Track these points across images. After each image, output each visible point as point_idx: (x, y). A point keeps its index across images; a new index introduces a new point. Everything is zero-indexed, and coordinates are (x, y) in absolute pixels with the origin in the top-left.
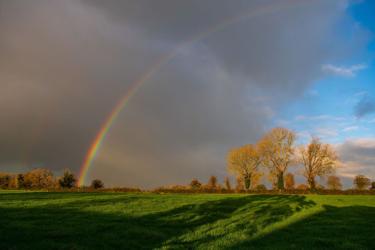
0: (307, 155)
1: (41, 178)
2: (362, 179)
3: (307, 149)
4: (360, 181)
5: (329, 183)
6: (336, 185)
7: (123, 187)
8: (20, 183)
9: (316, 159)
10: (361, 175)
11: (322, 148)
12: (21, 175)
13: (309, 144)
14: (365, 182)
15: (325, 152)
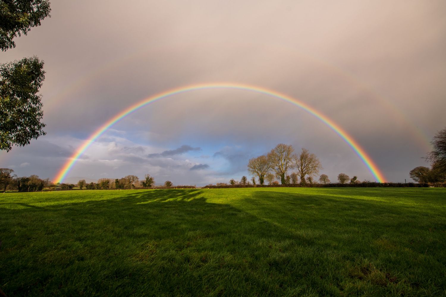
0: (299, 161)
1: (131, 181)
2: (343, 176)
3: (299, 158)
4: (342, 178)
5: (321, 179)
6: (326, 181)
7: (183, 186)
8: (116, 184)
9: (306, 164)
10: (343, 173)
11: (309, 157)
12: (117, 180)
13: (301, 154)
14: (346, 178)
15: (311, 159)
